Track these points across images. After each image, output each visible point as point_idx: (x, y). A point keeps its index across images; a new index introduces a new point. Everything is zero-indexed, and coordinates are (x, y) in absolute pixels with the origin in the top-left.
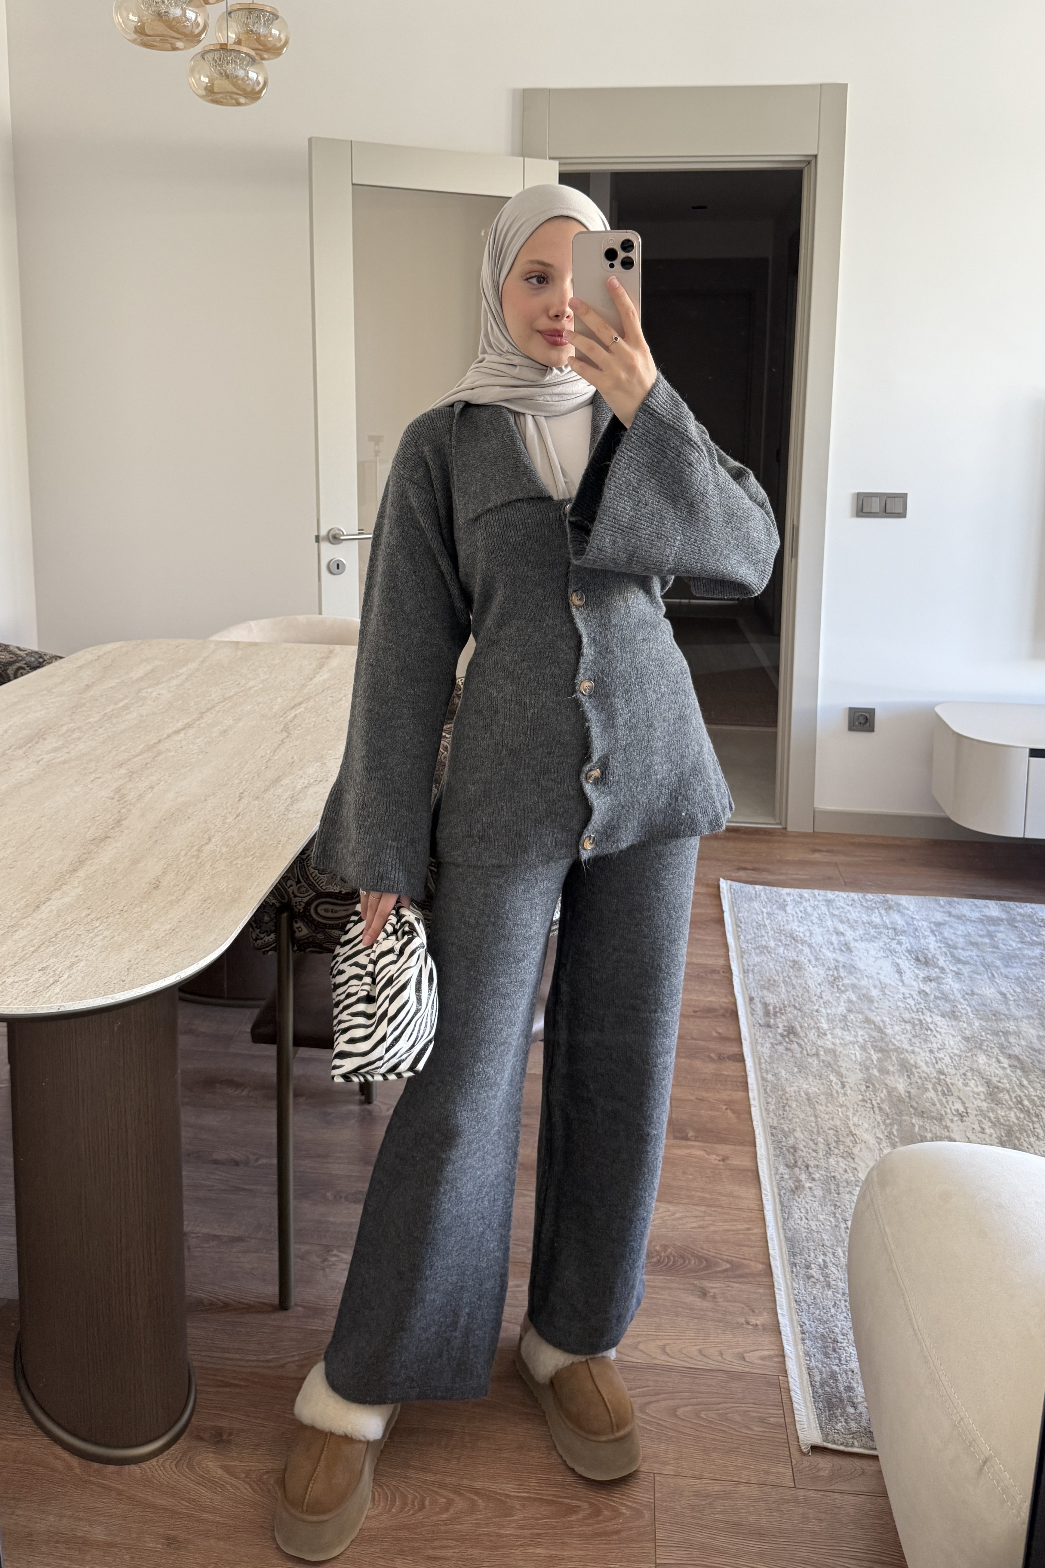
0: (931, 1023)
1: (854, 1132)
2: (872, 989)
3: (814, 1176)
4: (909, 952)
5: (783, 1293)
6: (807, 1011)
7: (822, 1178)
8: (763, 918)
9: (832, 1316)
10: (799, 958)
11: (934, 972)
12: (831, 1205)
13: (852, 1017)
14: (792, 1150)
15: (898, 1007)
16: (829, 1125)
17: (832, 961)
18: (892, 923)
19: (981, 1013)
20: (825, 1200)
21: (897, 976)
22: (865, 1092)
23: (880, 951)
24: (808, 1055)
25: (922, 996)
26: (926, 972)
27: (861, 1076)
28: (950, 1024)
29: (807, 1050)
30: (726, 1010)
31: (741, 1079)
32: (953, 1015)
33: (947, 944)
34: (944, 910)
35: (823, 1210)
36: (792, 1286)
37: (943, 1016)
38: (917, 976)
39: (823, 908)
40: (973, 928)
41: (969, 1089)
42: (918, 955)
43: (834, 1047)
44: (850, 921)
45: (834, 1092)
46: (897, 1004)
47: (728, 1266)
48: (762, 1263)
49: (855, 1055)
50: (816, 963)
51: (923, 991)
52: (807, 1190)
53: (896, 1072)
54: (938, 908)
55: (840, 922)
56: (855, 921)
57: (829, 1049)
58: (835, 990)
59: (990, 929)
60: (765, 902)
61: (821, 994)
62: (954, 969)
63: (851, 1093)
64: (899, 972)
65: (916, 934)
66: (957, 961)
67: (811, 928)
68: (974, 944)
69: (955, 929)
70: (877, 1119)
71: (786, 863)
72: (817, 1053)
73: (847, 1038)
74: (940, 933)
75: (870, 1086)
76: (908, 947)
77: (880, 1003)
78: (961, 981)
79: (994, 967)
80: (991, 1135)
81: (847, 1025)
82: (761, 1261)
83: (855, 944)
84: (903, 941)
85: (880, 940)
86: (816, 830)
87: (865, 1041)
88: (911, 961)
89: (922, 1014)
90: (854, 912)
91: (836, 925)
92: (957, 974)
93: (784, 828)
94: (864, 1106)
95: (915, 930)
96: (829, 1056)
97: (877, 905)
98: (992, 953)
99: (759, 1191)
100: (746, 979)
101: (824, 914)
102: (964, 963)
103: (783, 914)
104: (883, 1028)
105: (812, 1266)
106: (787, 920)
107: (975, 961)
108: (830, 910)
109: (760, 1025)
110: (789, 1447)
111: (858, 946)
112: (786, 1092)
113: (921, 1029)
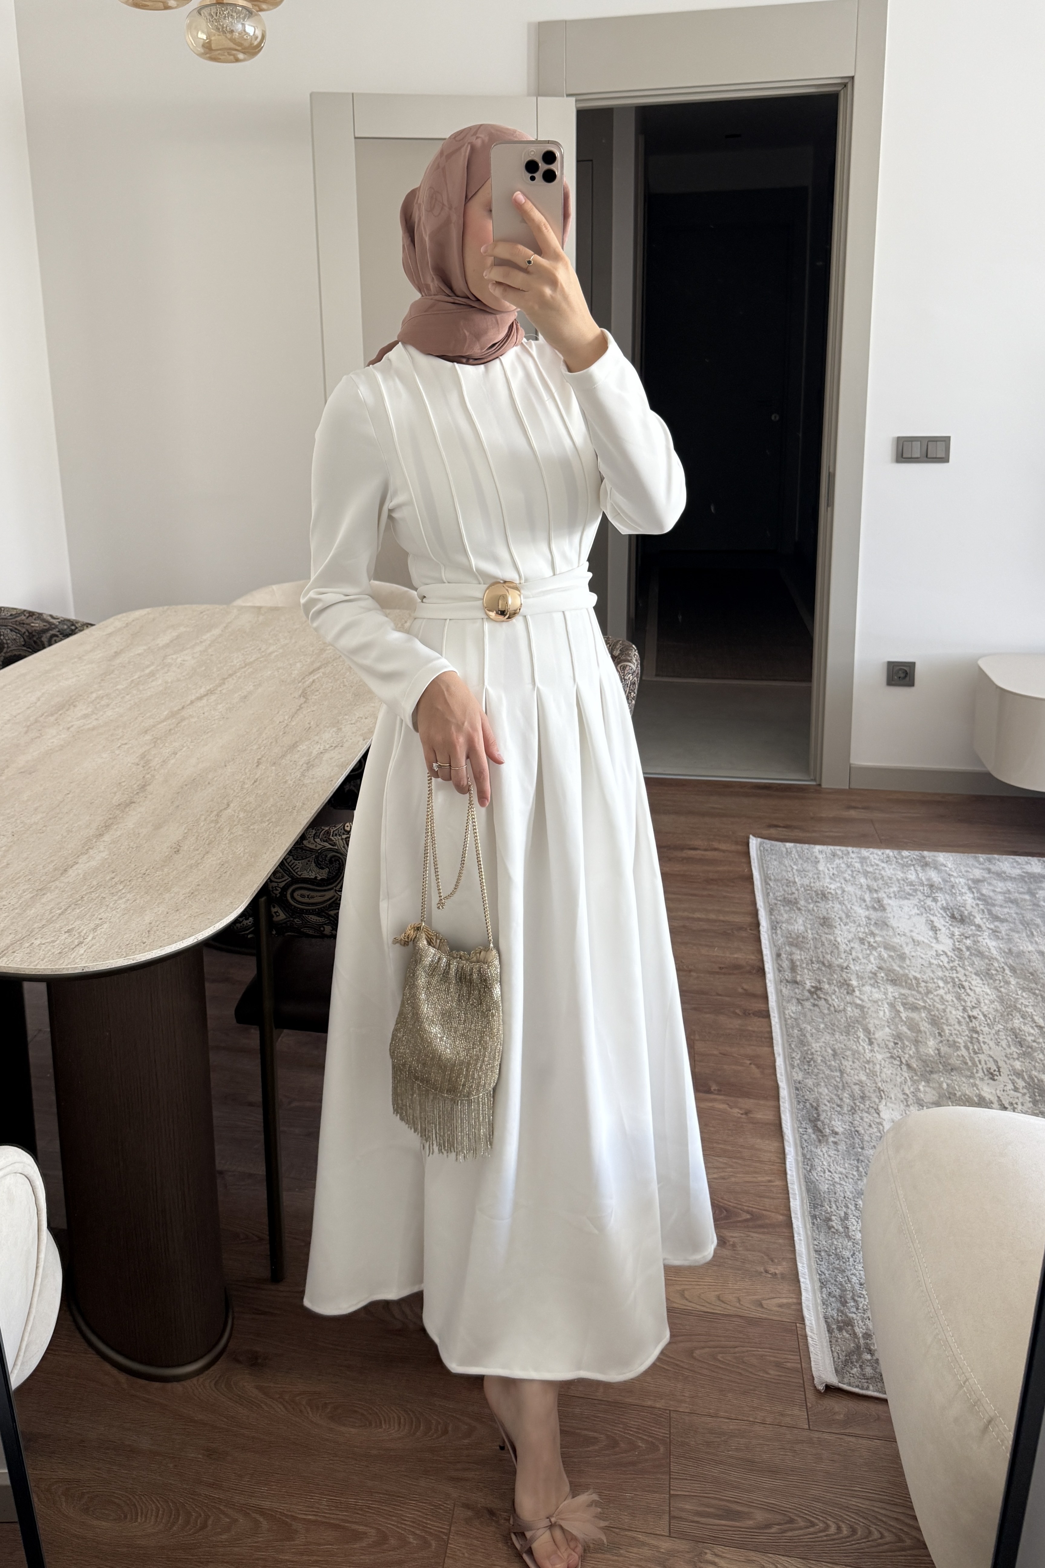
1: (882, 1088)
2: (904, 946)
3: (839, 1131)
4: (944, 909)
5: (805, 1244)
6: (836, 968)
7: (847, 1133)
8: (793, 875)
10: (830, 916)
13: (883, 975)
14: (815, 1105)
15: (930, 964)
16: (854, 1081)
17: (864, 919)
18: (929, 880)
19: (1020, 971)
20: (848, 1154)
21: (931, 933)
22: (894, 1049)
24: (836, 1012)
25: (956, 952)
26: (961, 930)
27: (890, 1032)
28: (984, 982)
29: (834, 1007)
30: (754, 966)
31: (767, 1036)
32: (988, 973)
33: (985, 901)
34: (983, 867)
35: (846, 1164)
36: (812, 1236)
37: (976, 974)
38: (954, 933)
39: (858, 865)
40: (1014, 886)
41: (1000, 1048)
42: (955, 913)
43: (864, 1003)
44: (886, 878)
45: (861, 1048)
46: (930, 962)
47: (748, 1216)
48: (782, 1215)
49: (885, 1012)
50: (848, 921)
51: (958, 948)
52: (832, 1144)
53: (926, 1030)
54: (978, 865)
55: (875, 879)
56: (890, 879)
57: (857, 1006)
58: (866, 947)
59: (1032, 886)
60: (796, 859)
61: (850, 951)
62: (992, 926)
63: (879, 1050)
64: (934, 929)
65: (954, 891)
66: (996, 918)
67: (844, 886)
68: (1014, 902)
69: (995, 887)
70: (906, 1075)
71: (821, 820)
72: (844, 1010)
73: (877, 996)
74: (979, 891)
75: (900, 1043)
76: (945, 905)
77: (913, 960)
78: (999, 938)
79: (1035, 924)
80: (1024, 1094)
81: (877, 982)
82: (781, 1212)
83: (890, 902)
84: (939, 899)
85: (916, 897)
86: (852, 786)
87: (895, 998)
88: (948, 919)
89: (957, 972)
90: (889, 869)
91: (870, 883)
92: (995, 932)
93: (820, 785)
94: (892, 1063)
95: (953, 887)
96: (857, 1012)
97: (914, 862)
98: (1034, 910)
99: (782, 1144)
100: (774, 936)
101: (859, 871)
102: (1003, 921)
103: (815, 871)
104: (915, 986)
105: (834, 1217)
106: (818, 877)
107: (1015, 919)
108: (865, 867)
109: (788, 982)
110: (805, 1391)
111: (893, 903)
112: (813, 1048)
113: (954, 986)
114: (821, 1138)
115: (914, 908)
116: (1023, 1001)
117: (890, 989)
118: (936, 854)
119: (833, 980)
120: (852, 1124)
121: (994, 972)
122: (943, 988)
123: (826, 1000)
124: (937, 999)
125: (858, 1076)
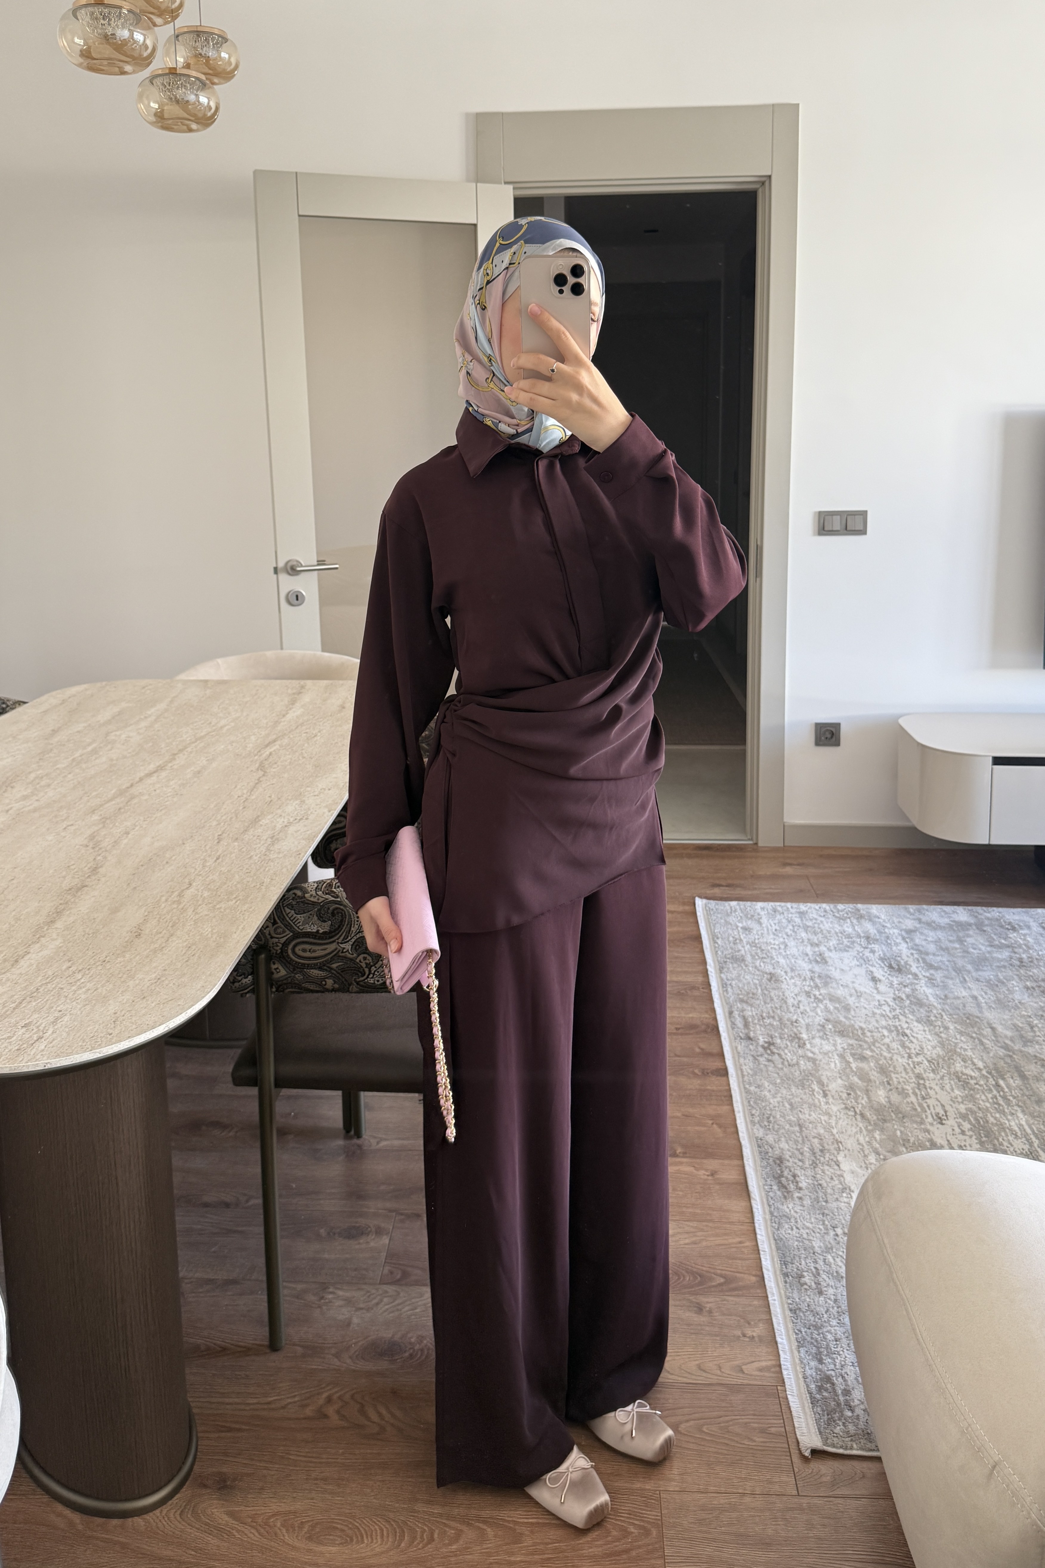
0: (907, 1029)
1: (839, 1140)
2: (848, 997)
3: (801, 1185)
4: (882, 959)
5: (777, 1302)
6: (786, 1022)
7: (809, 1187)
8: (739, 933)
9: (827, 1323)
10: (776, 971)
11: (908, 979)
12: (819, 1213)
13: (830, 1026)
14: (778, 1162)
15: (874, 1014)
16: (813, 1134)
17: (808, 973)
18: (863, 932)
19: (956, 1016)
20: (814, 1209)
21: (871, 984)
22: (847, 1100)
24: (789, 1065)
25: (897, 1002)
26: (899, 979)
27: (842, 1083)
28: (925, 1029)
29: (788, 1061)
30: (708, 1026)
31: (726, 1094)
32: (929, 1020)
33: (919, 950)
34: (914, 917)
35: (812, 1219)
36: (787, 1295)
37: (918, 1021)
38: (891, 983)
39: (798, 920)
40: (944, 934)
41: (945, 1093)
42: (892, 963)
43: (815, 1056)
44: (825, 932)
45: (816, 1101)
46: (873, 1011)
47: (721, 1279)
48: (755, 1276)
49: (835, 1064)
50: (793, 975)
51: (899, 997)
52: (797, 1199)
53: (876, 1079)
54: (908, 916)
55: (815, 933)
56: (829, 932)
57: (809, 1059)
58: (812, 1000)
59: (961, 934)
60: (741, 917)
61: (798, 1004)
62: (927, 974)
63: (833, 1101)
64: (874, 980)
65: (889, 942)
66: (930, 966)
67: (786, 940)
68: (946, 950)
69: (927, 936)
70: (861, 1125)
71: (759, 878)
72: (798, 1064)
73: (827, 1047)
74: (912, 940)
75: (852, 1094)
76: (882, 955)
77: (858, 1011)
78: (935, 986)
79: (966, 971)
80: (971, 1137)
81: (825, 1034)
82: (754, 1273)
83: (830, 954)
84: (876, 949)
85: (855, 949)
86: (786, 844)
87: (844, 1050)
88: (886, 969)
89: (899, 1020)
90: (827, 923)
91: (811, 937)
92: (931, 980)
93: (756, 844)
94: (847, 1114)
95: (888, 938)
96: (810, 1065)
98: (964, 957)
99: (749, 1204)
100: (725, 994)
101: (799, 926)
102: (937, 969)
103: (758, 928)
104: (861, 1036)
105: (805, 1274)
106: (762, 934)
107: (947, 966)
108: (804, 922)
109: (741, 1039)
110: (791, 1456)
111: (832, 956)
112: (770, 1103)
113: (898, 1035)
114: (786, 1194)
115: (853, 959)
116: (961, 1045)
117: (839, 1040)
118: (869, 906)
119: (783, 1034)
120: (815, 1177)
121: (933, 1019)
122: (888, 1037)
123: (779, 1054)
124: (883, 1047)
125: (816, 1128)
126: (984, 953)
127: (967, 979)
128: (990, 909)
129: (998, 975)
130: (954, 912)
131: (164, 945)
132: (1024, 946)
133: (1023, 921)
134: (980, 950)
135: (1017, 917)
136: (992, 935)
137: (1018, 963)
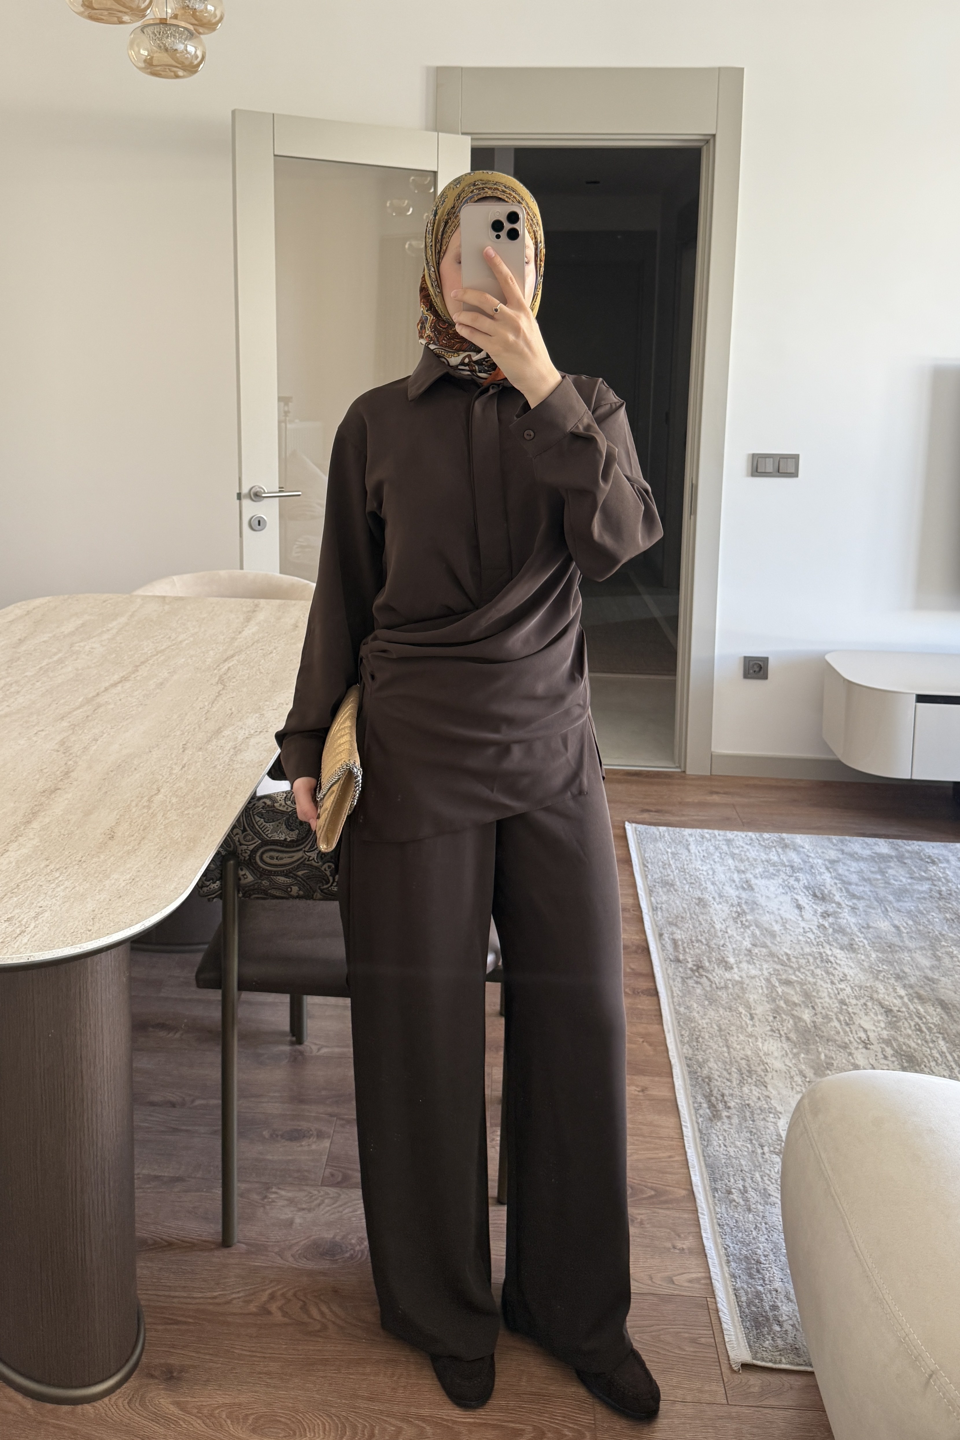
0: (831, 956)
1: (766, 1061)
2: (774, 923)
3: (729, 1104)
4: (807, 888)
5: (706, 1217)
6: (714, 946)
7: (737, 1106)
8: (669, 858)
9: (754, 1238)
10: (704, 896)
11: (831, 908)
12: (747, 1132)
13: (757, 951)
14: (708, 1080)
15: (799, 941)
16: (741, 1056)
17: (735, 898)
18: (789, 861)
19: (877, 945)
20: (741, 1127)
21: (796, 911)
22: (773, 1022)
23: (779, 887)
24: (717, 988)
25: (821, 929)
26: (823, 907)
27: (768, 1006)
28: (848, 956)
29: (716, 984)
30: (638, 947)
31: (656, 1013)
32: (851, 948)
33: (843, 880)
34: (837, 848)
35: (740, 1137)
36: (715, 1210)
37: (842, 948)
38: (816, 911)
39: (725, 848)
40: (866, 865)
41: (869, 1018)
42: (816, 891)
43: (743, 980)
44: (751, 859)
45: (743, 1023)
46: (798, 938)
47: (653, 1193)
48: (685, 1189)
49: (762, 987)
50: (721, 900)
51: (823, 925)
52: (725, 1118)
53: (801, 1003)
54: (831, 846)
55: (742, 861)
56: (755, 860)
57: (736, 982)
58: (740, 926)
59: (882, 866)
60: (670, 842)
61: (726, 929)
62: (851, 904)
63: (760, 1024)
64: (799, 907)
65: (813, 871)
66: (853, 896)
67: (713, 866)
68: (868, 880)
69: (849, 866)
70: (786, 1047)
71: (687, 804)
72: (725, 986)
73: (753, 972)
74: (835, 870)
75: (778, 1017)
76: (806, 884)
77: (783, 937)
78: (857, 915)
79: (888, 901)
80: (892, 1059)
81: (752, 958)
82: (684, 1187)
83: (756, 881)
84: (801, 878)
85: (780, 877)
86: (713, 773)
87: (771, 974)
88: (810, 898)
89: (823, 947)
90: (753, 851)
91: (738, 864)
92: (854, 909)
93: (684, 772)
94: (773, 1036)
95: (812, 867)
96: (737, 989)
97: (775, 844)
98: (886, 888)
99: (678, 1120)
100: (655, 917)
101: (726, 853)
102: (859, 898)
103: (687, 854)
104: (787, 962)
105: (733, 1190)
106: (690, 860)
107: (870, 896)
108: (731, 849)
109: (671, 961)
110: (720, 1366)
111: (760, 883)
112: (699, 1025)
113: (822, 961)
114: (715, 1113)
117: (765, 965)
118: (794, 836)
119: (711, 958)
120: (742, 1097)
121: (856, 947)
122: (813, 963)
123: (707, 977)
124: (807, 973)
125: (743, 1050)
126: (905, 885)
127: (889, 909)
128: (910, 842)
129: (918, 906)
130: (875, 844)
131: (136, 848)
132: (943, 880)
133: (942, 855)
134: (901, 881)
135: (936, 851)
136: (913, 868)
137: (938, 895)
